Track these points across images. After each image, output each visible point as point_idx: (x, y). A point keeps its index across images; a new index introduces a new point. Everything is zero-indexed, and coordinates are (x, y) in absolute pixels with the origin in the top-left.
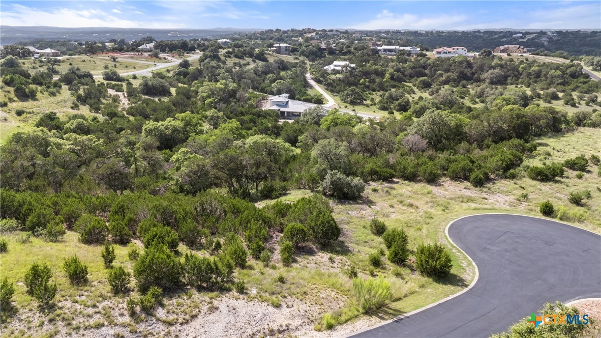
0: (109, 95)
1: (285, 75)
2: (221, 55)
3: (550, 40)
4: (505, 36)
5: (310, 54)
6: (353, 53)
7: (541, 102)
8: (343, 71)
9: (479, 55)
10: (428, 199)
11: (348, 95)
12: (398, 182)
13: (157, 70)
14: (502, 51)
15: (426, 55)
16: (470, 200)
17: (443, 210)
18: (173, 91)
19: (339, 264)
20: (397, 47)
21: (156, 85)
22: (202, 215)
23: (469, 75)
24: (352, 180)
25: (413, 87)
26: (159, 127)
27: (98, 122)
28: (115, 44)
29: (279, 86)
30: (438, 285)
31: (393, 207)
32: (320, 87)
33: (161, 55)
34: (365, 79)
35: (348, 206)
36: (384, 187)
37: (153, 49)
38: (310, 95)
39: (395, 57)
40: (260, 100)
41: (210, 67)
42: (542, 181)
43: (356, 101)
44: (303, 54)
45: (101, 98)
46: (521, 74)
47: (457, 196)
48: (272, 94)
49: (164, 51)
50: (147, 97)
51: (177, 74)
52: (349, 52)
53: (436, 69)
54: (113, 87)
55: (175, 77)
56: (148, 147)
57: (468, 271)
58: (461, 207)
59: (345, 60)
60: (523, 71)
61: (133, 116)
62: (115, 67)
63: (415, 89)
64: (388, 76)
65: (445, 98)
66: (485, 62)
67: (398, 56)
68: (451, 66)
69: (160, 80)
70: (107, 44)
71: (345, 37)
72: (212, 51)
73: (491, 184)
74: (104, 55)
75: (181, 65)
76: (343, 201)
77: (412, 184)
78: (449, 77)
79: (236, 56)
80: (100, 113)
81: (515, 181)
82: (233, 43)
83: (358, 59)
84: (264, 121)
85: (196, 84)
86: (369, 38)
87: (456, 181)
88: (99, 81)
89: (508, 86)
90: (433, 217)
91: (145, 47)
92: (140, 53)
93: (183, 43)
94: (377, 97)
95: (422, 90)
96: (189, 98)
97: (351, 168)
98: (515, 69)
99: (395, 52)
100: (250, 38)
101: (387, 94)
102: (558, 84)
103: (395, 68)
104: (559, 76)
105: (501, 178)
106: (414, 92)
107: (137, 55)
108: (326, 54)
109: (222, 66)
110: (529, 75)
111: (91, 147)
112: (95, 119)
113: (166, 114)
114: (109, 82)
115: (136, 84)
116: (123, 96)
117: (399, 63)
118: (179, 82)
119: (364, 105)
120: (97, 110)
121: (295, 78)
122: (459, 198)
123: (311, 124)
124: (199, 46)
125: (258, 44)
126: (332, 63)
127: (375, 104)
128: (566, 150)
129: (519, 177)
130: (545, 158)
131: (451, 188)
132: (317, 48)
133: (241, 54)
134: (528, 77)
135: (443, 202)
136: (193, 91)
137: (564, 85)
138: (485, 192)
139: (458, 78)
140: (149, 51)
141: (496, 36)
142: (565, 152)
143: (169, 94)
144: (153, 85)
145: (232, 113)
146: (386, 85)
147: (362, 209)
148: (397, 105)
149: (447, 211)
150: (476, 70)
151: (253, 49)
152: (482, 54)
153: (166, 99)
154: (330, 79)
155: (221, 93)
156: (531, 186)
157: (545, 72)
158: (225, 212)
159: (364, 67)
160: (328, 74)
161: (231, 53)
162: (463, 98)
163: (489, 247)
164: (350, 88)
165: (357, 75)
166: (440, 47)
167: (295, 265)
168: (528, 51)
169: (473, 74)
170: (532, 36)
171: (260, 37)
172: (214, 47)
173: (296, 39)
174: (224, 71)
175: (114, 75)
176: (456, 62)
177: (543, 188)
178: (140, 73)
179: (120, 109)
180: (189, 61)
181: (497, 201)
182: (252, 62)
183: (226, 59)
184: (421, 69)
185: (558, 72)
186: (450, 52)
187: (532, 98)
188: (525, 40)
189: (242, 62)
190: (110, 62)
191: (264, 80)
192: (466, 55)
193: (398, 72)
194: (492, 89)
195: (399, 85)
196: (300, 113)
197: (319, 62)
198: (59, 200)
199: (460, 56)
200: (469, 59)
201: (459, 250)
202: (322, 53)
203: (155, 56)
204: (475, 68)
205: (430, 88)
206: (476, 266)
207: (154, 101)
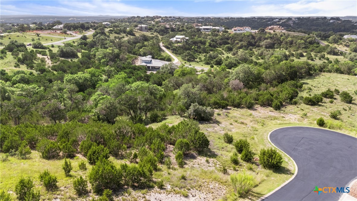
0: (38, 58)
1: (148, 44)
2: (106, 32)
3: (294, 23)
4: (269, 21)
5: (160, 31)
6: (186, 31)
7: (294, 58)
8: (181, 41)
9: (258, 32)
10: (251, 119)
11: (186, 56)
12: (230, 109)
13: (67, 41)
14: (270, 29)
15: (228, 32)
16: (275, 118)
17: (262, 126)
18: (79, 55)
19: (213, 164)
20: (211, 27)
21: (68, 51)
22: (120, 136)
23: (253, 43)
24: (206, 109)
25: (222, 50)
26: (75, 78)
27: (34, 75)
28: (36, 25)
29: (144, 51)
30: (276, 174)
31: (232, 125)
32: (169, 51)
33: (68, 32)
34: (195, 46)
35: (205, 125)
36: (224, 112)
37: (62, 28)
38: (163, 56)
39: (210, 33)
40: (134, 59)
41: (101, 39)
42: (312, 105)
43: (191, 59)
44: (156, 31)
45: (33, 60)
46: (282, 42)
47: (268, 116)
48: (140, 55)
49: (70, 30)
50: (63, 59)
51: (80, 44)
52: (183, 30)
53: (235, 40)
54: (40, 53)
55: (79, 46)
56: (71, 91)
57: (290, 164)
58: (272, 123)
59: (182, 35)
60: (283, 41)
61: (56, 71)
62: (39, 40)
63: (224, 52)
64: (207, 44)
65: (242, 56)
66: (262, 35)
67: (212, 32)
68: (243, 38)
69: (71, 48)
70: (30, 25)
71: (179, 21)
72: (100, 30)
73: (284, 108)
74: (31, 32)
75: (82, 38)
76: (202, 122)
77: (239, 109)
78: (242, 44)
79: (116, 33)
80: (34, 70)
81: (297, 105)
82: (113, 25)
83: (189, 34)
84: (139, 72)
85: (93, 50)
86: (193, 22)
87: (264, 107)
88: (30, 49)
89: (275, 50)
90: (258, 130)
91: (57, 27)
92: (54, 31)
93: (82, 25)
94: (202, 56)
95: (228, 52)
96: (90, 59)
97: (202, 101)
98: (278, 39)
99: (210, 30)
100: (122, 22)
101: (208, 55)
102: (303, 48)
103: (211, 39)
104: (303, 43)
105: (289, 104)
106: (223, 53)
107: (52, 32)
108: (170, 31)
109: (108, 39)
110: (286, 43)
111: (35, 93)
112: (31, 73)
113: (77, 69)
114: (37, 49)
115: (55, 50)
116: (47, 59)
117: (213, 36)
118: (82, 49)
119: (196, 61)
120: (32, 67)
121: (153, 45)
122: (269, 117)
123: (167, 74)
124: (92, 27)
125: (127, 25)
126: (175, 36)
127: (202, 61)
128: (319, 86)
129: (298, 103)
130: (309, 92)
131: (262, 111)
132: (164, 28)
133: (119, 31)
134: (286, 44)
135: (261, 121)
136: (92, 55)
137: (306, 49)
138: (282, 113)
139: (247, 45)
140: (60, 30)
141: (264, 21)
142: (319, 88)
143: (77, 57)
144: (66, 51)
145: (118, 68)
146: (207, 49)
147: (214, 127)
148: (215, 62)
149: (264, 126)
150: (257, 40)
151: (125, 28)
152: (260, 31)
153: (76, 60)
154: (174, 46)
155: (110, 55)
156: (307, 109)
157: (295, 41)
158: (134, 133)
159: (194, 39)
160: (173, 43)
161: (112, 31)
162: (252, 57)
163: (296, 148)
164: (187, 52)
165: (190, 44)
166: (236, 27)
167: (186, 166)
168: (284, 29)
169: (256, 42)
170: (284, 21)
171: (128, 21)
172: (102, 27)
173: (150, 22)
174: (109, 42)
175: (40, 45)
176: (245, 36)
177: (313, 109)
178: (56, 43)
179: (46, 67)
180: (86, 36)
181: (291, 119)
182: (125, 36)
183: (109, 35)
184: (226, 40)
185: (303, 41)
186: (241, 30)
187: (289, 56)
188: (281, 23)
189: (120, 36)
190: (35, 37)
191: (134, 47)
192: (250, 31)
193: (213, 42)
194: (267, 51)
195: (214, 49)
196: (159, 67)
197: (167, 36)
198: (21, 129)
199: (247, 32)
200: (253, 34)
201: (280, 151)
202: (167, 31)
203: (64, 33)
204: (257, 39)
205: (232, 51)
206: (293, 161)
207: (68, 61)
